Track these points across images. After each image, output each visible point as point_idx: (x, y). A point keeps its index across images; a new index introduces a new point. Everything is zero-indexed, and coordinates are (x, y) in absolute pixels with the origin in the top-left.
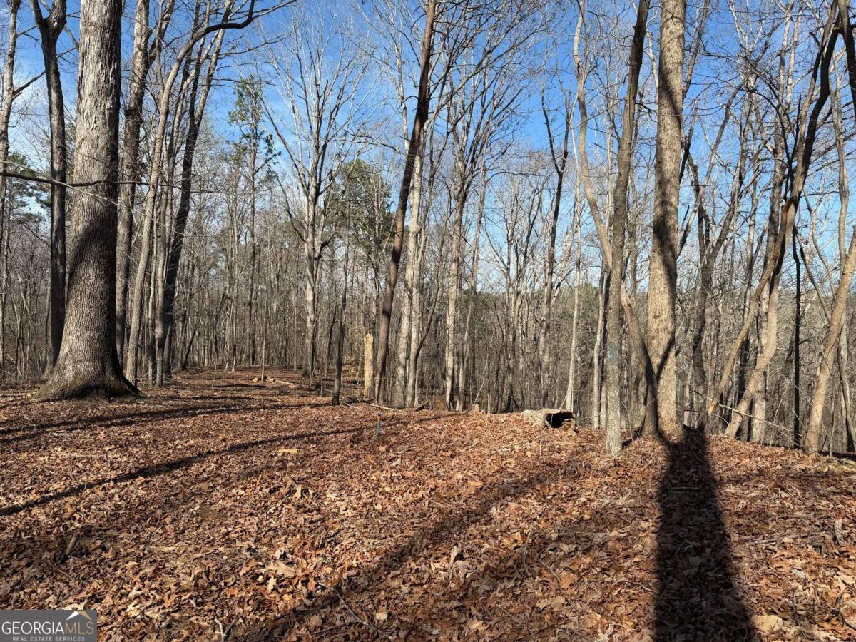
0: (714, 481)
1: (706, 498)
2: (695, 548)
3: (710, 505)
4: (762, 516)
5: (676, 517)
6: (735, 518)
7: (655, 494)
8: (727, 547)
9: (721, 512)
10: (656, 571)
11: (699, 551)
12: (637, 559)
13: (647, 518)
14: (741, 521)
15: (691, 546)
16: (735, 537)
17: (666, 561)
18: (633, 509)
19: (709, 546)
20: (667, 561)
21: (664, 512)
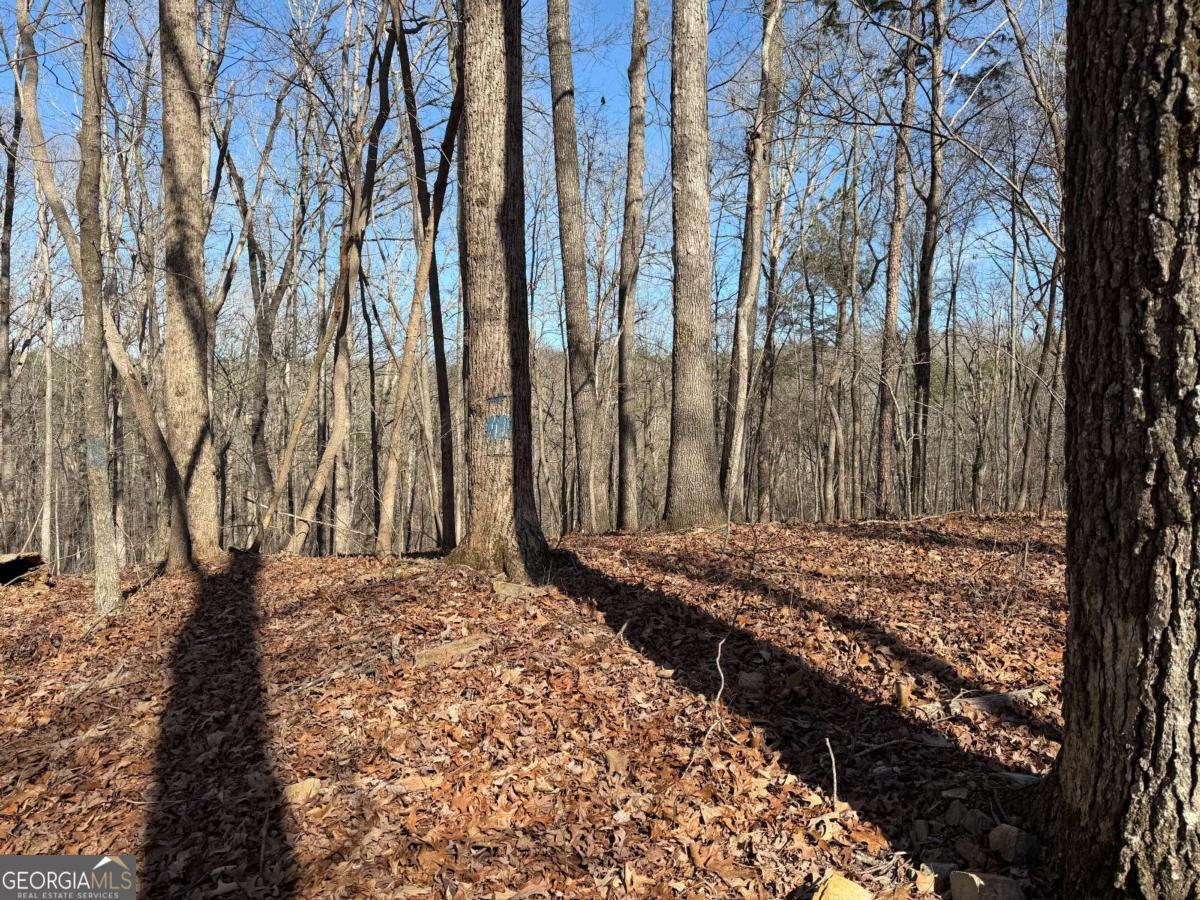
0: (256, 619)
1: (241, 646)
2: (216, 720)
3: (246, 653)
4: (310, 652)
5: (193, 682)
6: (277, 663)
7: (165, 657)
8: (262, 706)
9: (259, 660)
10: (156, 771)
11: (222, 723)
12: (124, 763)
13: (148, 696)
14: (284, 665)
15: (211, 719)
16: (274, 689)
17: (170, 751)
18: (127, 687)
19: (236, 712)
20: (173, 751)
21: (175, 680)
